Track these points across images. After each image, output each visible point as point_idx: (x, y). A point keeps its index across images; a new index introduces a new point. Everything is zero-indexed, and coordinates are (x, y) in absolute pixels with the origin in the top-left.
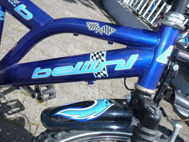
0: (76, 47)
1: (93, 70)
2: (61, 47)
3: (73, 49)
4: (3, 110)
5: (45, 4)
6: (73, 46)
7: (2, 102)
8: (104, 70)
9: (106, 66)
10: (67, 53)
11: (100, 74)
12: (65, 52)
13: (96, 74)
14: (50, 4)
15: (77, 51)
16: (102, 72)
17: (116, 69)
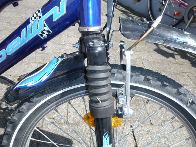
0: (70, 36)
1: (36, 32)
2: (54, 41)
3: (67, 39)
4: (5, 114)
5: (30, 7)
6: (67, 36)
7: (4, 108)
8: (45, 26)
9: (44, 21)
10: (60, 44)
11: (44, 33)
12: (58, 44)
13: (40, 35)
14: (34, 5)
15: (71, 40)
16: (44, 30)
17: (54, 20)
